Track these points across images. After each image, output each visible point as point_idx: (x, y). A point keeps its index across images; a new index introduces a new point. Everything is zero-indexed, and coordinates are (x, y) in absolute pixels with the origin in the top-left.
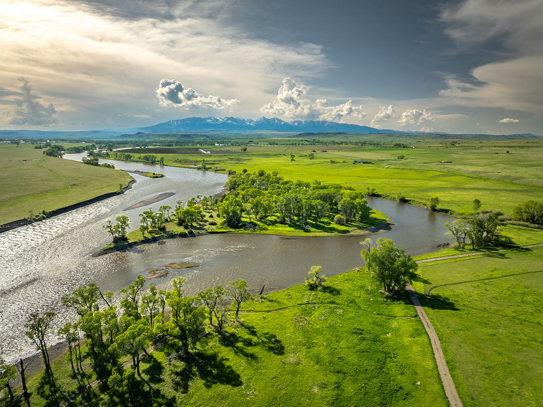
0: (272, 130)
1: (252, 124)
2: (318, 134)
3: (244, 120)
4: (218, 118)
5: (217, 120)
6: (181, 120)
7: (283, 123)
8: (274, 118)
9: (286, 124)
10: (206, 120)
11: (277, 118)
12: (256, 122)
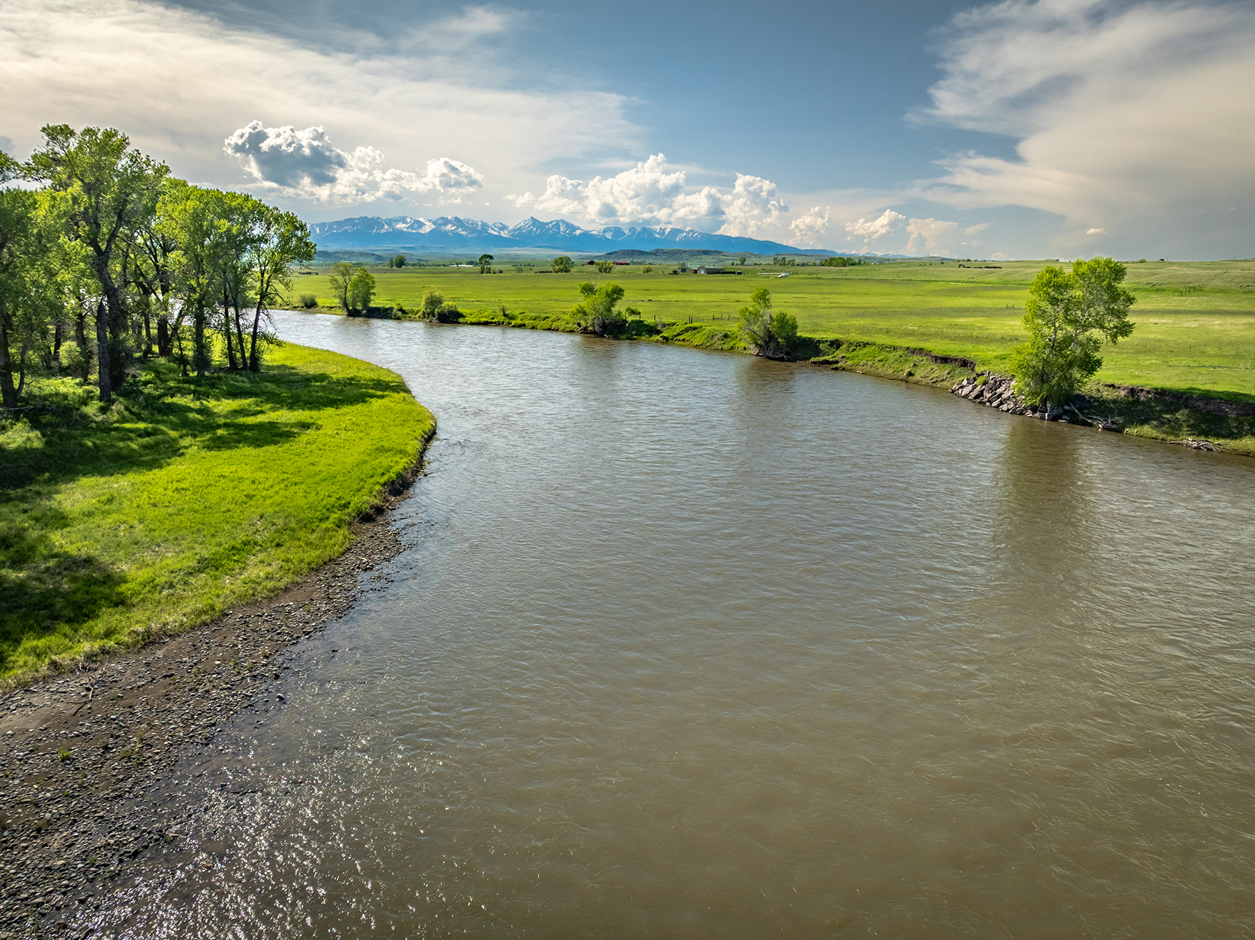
0: (553, 248)
1: (504, 234)
2: (655, 254)
3: (485, 225)
4: (421, 219)
5: (421, 225)
6: (331, 224)
7: (578, 232)
8: (557, 221)
9: (586, 235)
10: (394, 224)
11: (564, 222)
12: (515, 231)
